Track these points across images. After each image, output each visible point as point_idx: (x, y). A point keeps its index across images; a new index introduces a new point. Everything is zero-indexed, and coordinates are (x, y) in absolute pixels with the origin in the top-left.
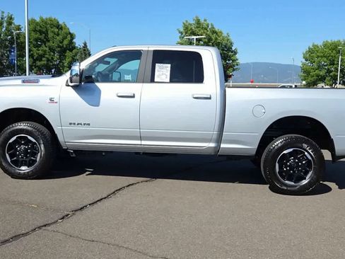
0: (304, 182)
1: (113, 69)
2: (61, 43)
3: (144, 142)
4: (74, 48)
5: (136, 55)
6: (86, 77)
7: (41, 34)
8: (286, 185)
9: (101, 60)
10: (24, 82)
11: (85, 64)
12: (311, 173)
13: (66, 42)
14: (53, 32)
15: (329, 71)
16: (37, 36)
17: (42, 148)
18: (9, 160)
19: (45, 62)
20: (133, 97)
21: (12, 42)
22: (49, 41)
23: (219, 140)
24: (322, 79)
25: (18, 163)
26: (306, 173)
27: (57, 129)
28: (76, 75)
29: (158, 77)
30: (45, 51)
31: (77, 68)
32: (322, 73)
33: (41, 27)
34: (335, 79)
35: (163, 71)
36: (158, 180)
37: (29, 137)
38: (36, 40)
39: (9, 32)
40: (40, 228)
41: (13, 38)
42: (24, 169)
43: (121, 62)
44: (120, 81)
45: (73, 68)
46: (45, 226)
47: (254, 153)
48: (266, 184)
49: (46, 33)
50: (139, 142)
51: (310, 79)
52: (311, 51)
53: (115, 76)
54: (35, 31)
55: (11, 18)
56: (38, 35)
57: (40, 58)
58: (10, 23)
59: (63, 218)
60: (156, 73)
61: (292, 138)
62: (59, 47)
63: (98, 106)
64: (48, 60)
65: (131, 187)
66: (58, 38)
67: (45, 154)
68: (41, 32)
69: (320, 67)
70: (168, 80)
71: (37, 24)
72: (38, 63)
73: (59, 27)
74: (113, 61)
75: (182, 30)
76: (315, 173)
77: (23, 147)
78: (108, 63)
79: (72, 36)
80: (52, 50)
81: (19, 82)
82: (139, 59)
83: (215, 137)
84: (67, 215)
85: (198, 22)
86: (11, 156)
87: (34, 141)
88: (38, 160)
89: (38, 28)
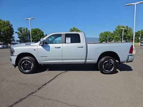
0: (112, 70)
1: (53, 40)
3: (64, 61)
4: (44, 35)
5: (60, 35)
6: (45, 42)
8: (106, 72)
9: (50, 37)
10: (26, 44)
11: (44, 39)
12: (113, 68)
14: (38, 32)
15: (105, 39)
17: (33, 64)
18: (23, 69)
20: (60, 48)
21: (27, 34)
22: (37, 34)
23: (86, 59)
24: (104, 41)
25: (25, 69)
26: (112, 68)
27: (37, 59)
28: (42, 42)
29: (67, 41)
30: (36, 37)
31: (42, 40)
32: (104, 39)
34: (107, 40)
35: (69, 40)
36: (68, 71)
37: (28, 61)
38: (34, 34)
39: (27, 32)
40: (30, 94)
41: (28, 33)
42: (27, 71)
43: (56, 38)
44: (55, 43)
45: (41, 40)
46: (32, 93)
47: (96, 62)
48: (99, 71)
49: (36, 32)
50: (62, 61)
51: (101, 41)
52: (101, 34)
53: (54, 42)
54: (33, 31)
55: (27, 28)
56: (34, 33)
57: (35, 38)
58: (27, 30)
59: (39, 89)
60: (67, 40)
61: (107, 58)
62: (40, 35)
63: (49, 51)
65: (60, 74)
67: (34, 66)
68: (35, 32)
69: (103, 38)
70: (70, 42)
72: (35, 40)
74: (53, 37)
75: (70, 30)
76: (114, 68)
77: (27, 64)
78: (52, 38)
79: (43, 33)
80: (38, 36)
81: (24, 45)
82: (61, 37)
83: (85, 58)
84: (40, 88)
85: (74, 28)
86: (23, 67)
87: (30, 62)
88: (31, 68)
89: (34, 31)
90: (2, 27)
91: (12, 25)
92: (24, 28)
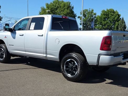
2: (114, 18)
7: (106, 16)
13: (116, 18)
14: (111, 14)
16: (105, 16)
19: (107, 27)
21: (92, 20)
22: (109, 18)
27: (7, 47)
33: (106, 13)
35: (33, 26)
37: (2, 49)
47: (59, 60)
49: (108, 15)
54: (104, 15)
58: (92, 12)
60: (31, 26)
62: (113, 20)
64: (108, 26)
66: (113, 17)
70: (33, 29)
71: (105, 12)
73: (114, 12)
77: (1, 52)
79: (119, 16)
88: (4, 57)
90: (62, 11)
91: (73, 7)
92: (89, 10)
